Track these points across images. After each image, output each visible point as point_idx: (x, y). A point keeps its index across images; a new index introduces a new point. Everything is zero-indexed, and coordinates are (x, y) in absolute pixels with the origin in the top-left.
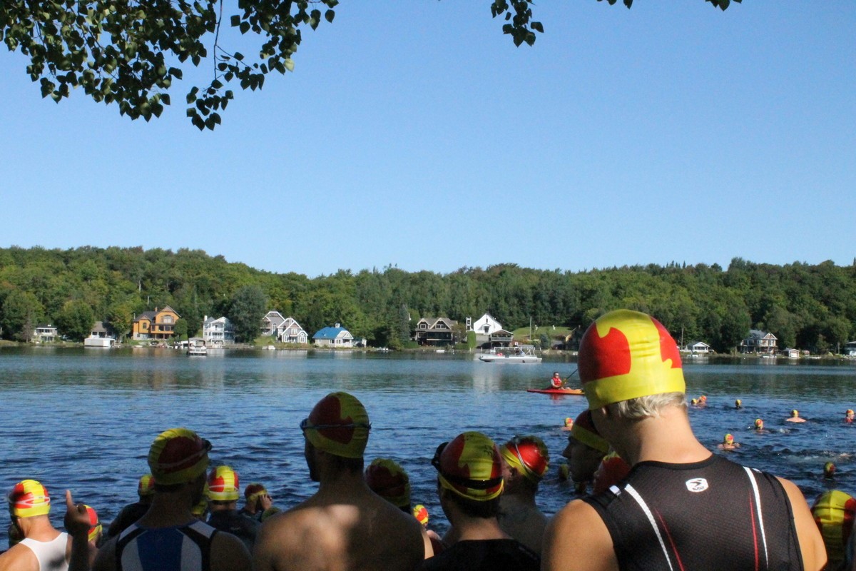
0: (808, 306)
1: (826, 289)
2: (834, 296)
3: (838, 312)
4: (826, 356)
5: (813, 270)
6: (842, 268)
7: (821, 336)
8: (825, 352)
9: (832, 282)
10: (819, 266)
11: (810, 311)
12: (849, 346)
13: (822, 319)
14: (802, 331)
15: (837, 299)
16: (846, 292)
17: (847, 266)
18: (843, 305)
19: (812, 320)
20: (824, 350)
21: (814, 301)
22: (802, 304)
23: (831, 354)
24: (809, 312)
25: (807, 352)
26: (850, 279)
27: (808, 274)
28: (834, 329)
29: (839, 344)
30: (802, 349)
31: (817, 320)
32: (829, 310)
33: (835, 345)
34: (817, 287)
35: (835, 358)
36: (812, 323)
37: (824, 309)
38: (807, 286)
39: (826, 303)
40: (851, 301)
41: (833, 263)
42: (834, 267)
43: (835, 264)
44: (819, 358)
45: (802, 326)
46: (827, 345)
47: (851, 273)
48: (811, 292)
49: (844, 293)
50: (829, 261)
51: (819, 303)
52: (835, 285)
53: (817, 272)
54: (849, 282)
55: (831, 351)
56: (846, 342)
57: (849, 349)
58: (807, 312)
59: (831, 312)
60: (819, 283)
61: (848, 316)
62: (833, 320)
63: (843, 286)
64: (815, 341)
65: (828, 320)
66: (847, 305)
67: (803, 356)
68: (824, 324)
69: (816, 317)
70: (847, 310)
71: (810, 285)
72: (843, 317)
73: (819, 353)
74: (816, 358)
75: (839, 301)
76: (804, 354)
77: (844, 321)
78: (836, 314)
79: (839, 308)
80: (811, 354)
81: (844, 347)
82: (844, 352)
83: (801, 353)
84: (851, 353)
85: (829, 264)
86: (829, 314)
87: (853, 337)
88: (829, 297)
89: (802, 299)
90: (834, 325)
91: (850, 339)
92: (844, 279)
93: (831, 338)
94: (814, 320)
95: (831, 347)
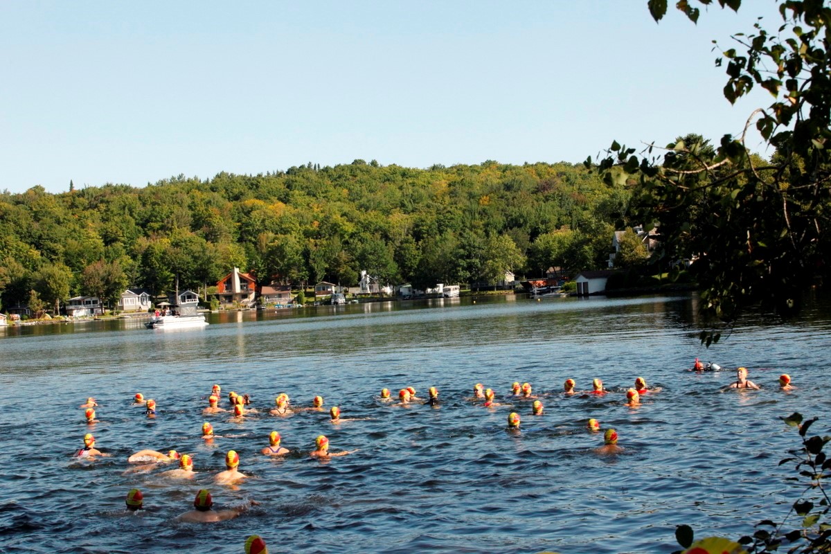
0: (14, 252)
1: (36, 225)
2: (48, 235)
3: (53, 257)
4: (42, 320)
5: (18, 201)
6: (55, 196)
7: (33, 292)
8: (40, 315)
9: (44, 216)
10: (25, 195)
11: (17, 258)
12: (71, 303)
13: (34, 269)
14: (7, 286)
15: (51, 240)
16: (64, 229)
17: (61, 192)
18: (60, 248)
19: (21, 272)
20: (39, 311)
21: (21, 244)
22: (6, 250)
23: (48, 316)
24: (16, 260)
25: (17, 316)
26: (67, 211)
27: (11, 206)
28: (51, 281)
29: (58, 302)
30: (10, 312)
31: (27, 270)
32: (42, 255)
33: (53, 303)
34: (25, 225)
35: (54, 321)
36: (21, 275)
37: (36, 254)
38: (12, 223)
39: (38, 247)
40: (70, 240)
41: (43, 189)
42: (44, 195)
43: (46, 191)
44: (34, 323)
45: (8, 281)
46: (43, 304)
47: (67, 202)
48: (17, 232)
49: (60, 231)
50: (37, 187)
51: (28, 246)
52: (47, 220)
53: (23, 203)
54: (65, 214)
55: (48, 313)
56: (67, 298)
57: (71, 307)
58: (13, 260)
59: (44, 258)
60: (26, 219)
61: (68, 263)
62: (48, 268)
63: (59, 222)
64: (25, 300)
65: (42, 271)
66: (64, 246)
67: (13, 322)
68: (37, 275)
69: (25, 267)
70: (66, 254)
71: (15, 223)
72: (62, 265)
73: (33, 316)
74: (30, 324)
75: (55, 242)
76: (13, 320)
77: (63, 269)
78: (52, 260)
79: (54, 252)
80: (22, 319)
81: (65, 305)
82: (65, 312)
83: (9, 318)
84: (75, 313)
85: (38, 191)
86: (44, 261)
87: (76, 291)
88: (40, 237)
89: (5, 242)
90: (50, 276)
91: (72, 294)
92: (59, 211)
93: (48, 294)
94: (22, 269)
95: (48, 307)
